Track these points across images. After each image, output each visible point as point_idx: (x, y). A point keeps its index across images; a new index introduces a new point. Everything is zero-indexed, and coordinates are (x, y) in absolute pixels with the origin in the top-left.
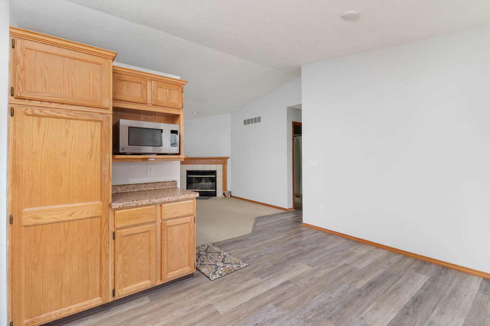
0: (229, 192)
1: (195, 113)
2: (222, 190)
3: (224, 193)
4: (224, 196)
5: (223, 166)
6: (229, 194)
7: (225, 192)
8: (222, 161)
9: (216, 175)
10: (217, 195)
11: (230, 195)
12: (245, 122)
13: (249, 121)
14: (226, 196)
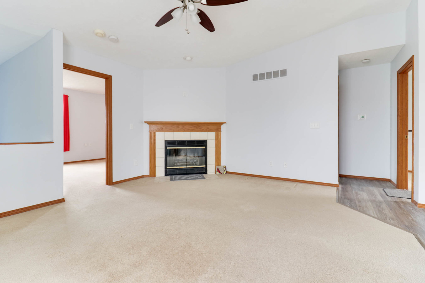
0: (225, 167)
1: (188, 58)
2: (214, 165)
3: (218, 169)
4: (218, 173)
5: (216, 134)
6: (225, 169)
7: (219, 167)
8: (215, 127)
9: (206, 146)
10: (208, 172)
11: (225, 171)
12: (255, 78)
13: (262, 76)
14: (221, 172)
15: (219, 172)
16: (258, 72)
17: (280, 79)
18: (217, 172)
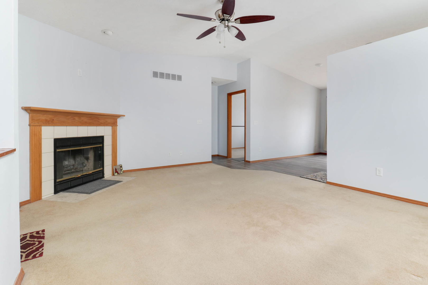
0: (120, 166)
2: (111, 166)
3: (115, 169)
5: (112, 128)
6: (121, 168)
7: (117, 167)
8: (112, 121)
9: (103, 143)
10: (105, 175)
11: (122, 171)
12: (155, 74)
13: (162, 75)
14: (119, 173)
15: (118, 173)
16: (159, 70)
17: (176, 82)
18: (115, 173)
